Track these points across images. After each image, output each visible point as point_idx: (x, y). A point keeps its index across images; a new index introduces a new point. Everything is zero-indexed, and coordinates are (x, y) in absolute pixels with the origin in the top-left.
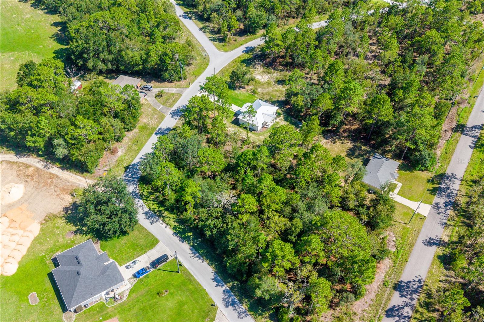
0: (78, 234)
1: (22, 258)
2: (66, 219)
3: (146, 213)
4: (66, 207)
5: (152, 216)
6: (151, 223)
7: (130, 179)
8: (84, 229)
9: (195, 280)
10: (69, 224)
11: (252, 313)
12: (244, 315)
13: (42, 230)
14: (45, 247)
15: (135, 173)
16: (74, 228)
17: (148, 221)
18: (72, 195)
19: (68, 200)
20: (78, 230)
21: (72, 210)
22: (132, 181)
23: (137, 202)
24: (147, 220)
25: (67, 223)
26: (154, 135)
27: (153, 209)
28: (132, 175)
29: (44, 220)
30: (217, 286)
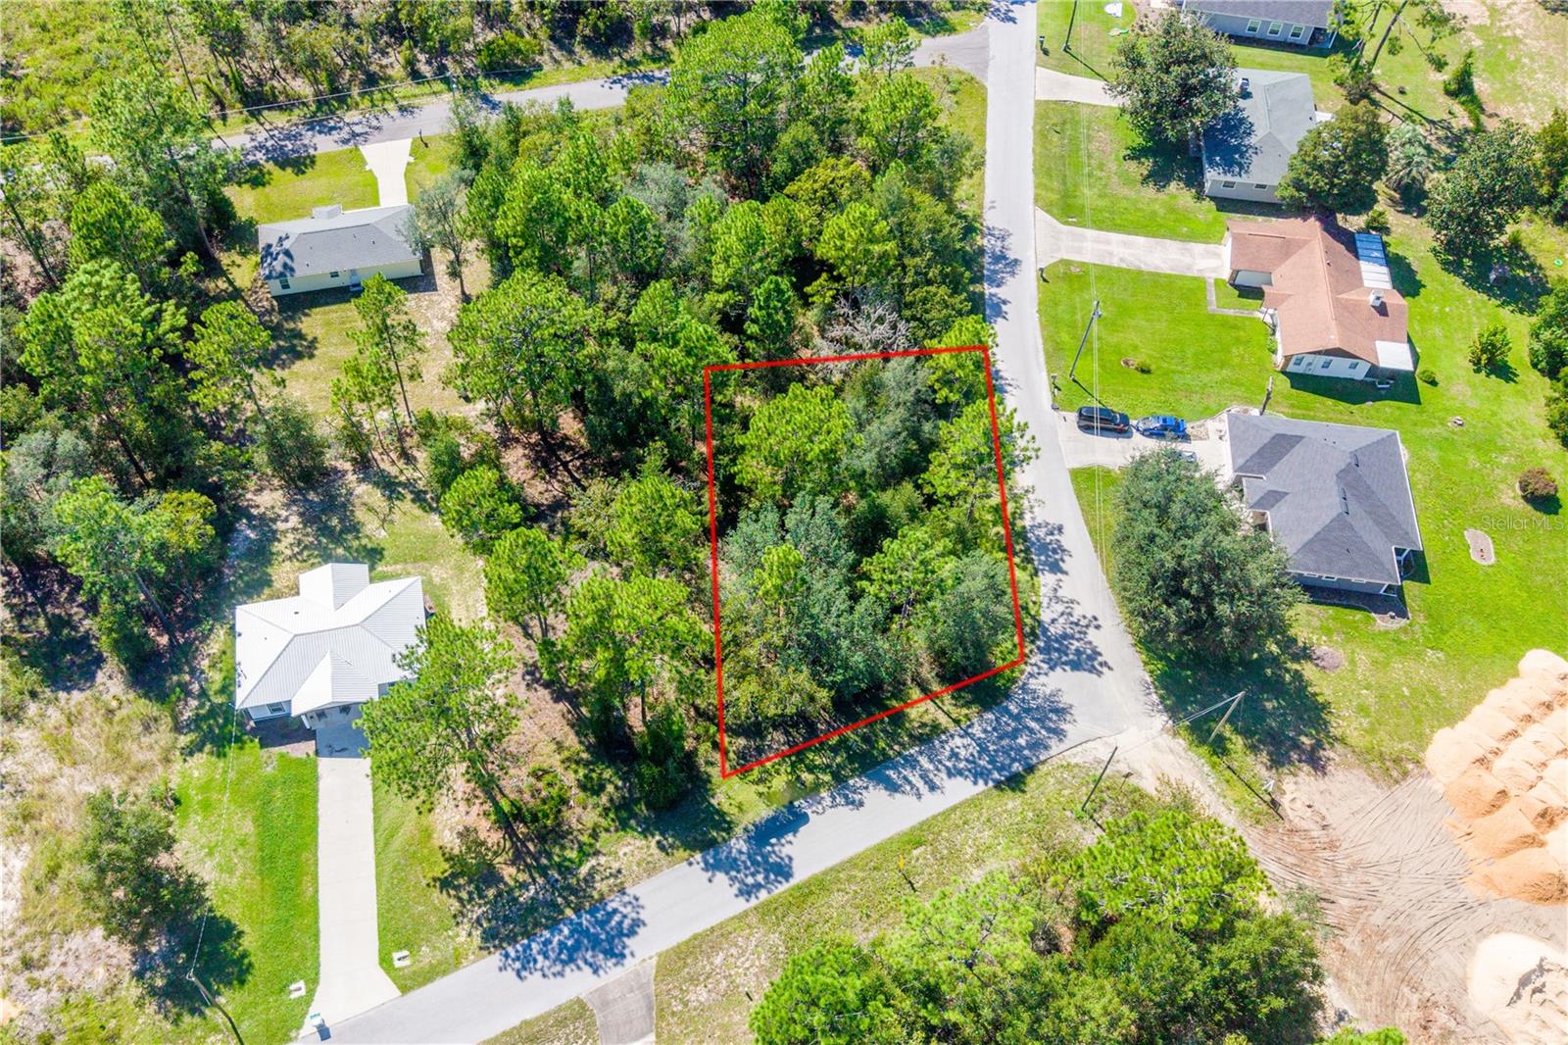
0: (1301, 644)
1: (1503, 683)
2: (1326, 723)
3: (1055, 568)
4: (1315, 769)
5: (1044, 548)
6: (1060, 529)
7: (1033, 725)
8: (1274, 649)
9: (1045, 341)
10: (1320, 699)
11: (977, 225)
12: (996, 233)
13: (1423, 741)
14: (1421, 673)
15: (1001, 738)
16: (1308, 670)
17: (1065, 540)
18: (1274, 804)
19: (1298, 789)
20: (1296, 658)
21: (1296, 746)
22: (1028, 711)
23: (1062, 620)
24: (1065, 544)
25: (1325, 706)
26: (801, 874)
27: (1024, 569)
28: (1014, 735)
29: (1405, 774)
30: (1005, 302)
